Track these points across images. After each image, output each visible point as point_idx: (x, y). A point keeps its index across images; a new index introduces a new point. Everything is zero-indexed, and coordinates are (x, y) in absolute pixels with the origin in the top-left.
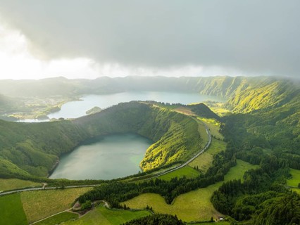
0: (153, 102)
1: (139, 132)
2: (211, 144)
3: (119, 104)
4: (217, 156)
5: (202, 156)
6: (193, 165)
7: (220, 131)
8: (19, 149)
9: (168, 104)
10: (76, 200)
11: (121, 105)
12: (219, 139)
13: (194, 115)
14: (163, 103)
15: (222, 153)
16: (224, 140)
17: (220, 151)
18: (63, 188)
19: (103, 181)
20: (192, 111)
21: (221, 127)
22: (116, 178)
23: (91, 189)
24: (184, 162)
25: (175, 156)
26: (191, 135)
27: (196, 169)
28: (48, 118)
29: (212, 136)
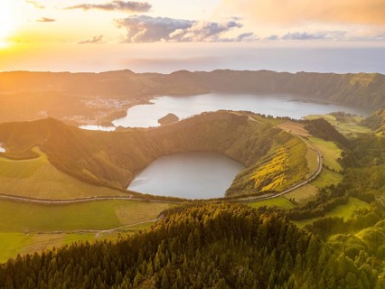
0: (250, 113)
1: (227, 152)
2: (319, 175)
3: (203, 114)
4: (323, 190)
5: (304, 188)
6: (288, 196)
7: (338, 160)
8: (94, 160)
9: (270, 117)
10: (161, 213)
11: (205, 115)
12: (333, 171)
13: (307, 135)
14: (264, 116)
15: (332, 187)
16: (340, 172)
17: (329, 185)
18: (147, 202)
19: (186, 200)
20: (305, 128)
21: (343, 154)
22: (199, 199)
23: (174, 206)
24: (278, 192)
25: (270, 186)
26: (296, 162)
27: (292, 201)
28: (113, 125)
29: (324, 165)
